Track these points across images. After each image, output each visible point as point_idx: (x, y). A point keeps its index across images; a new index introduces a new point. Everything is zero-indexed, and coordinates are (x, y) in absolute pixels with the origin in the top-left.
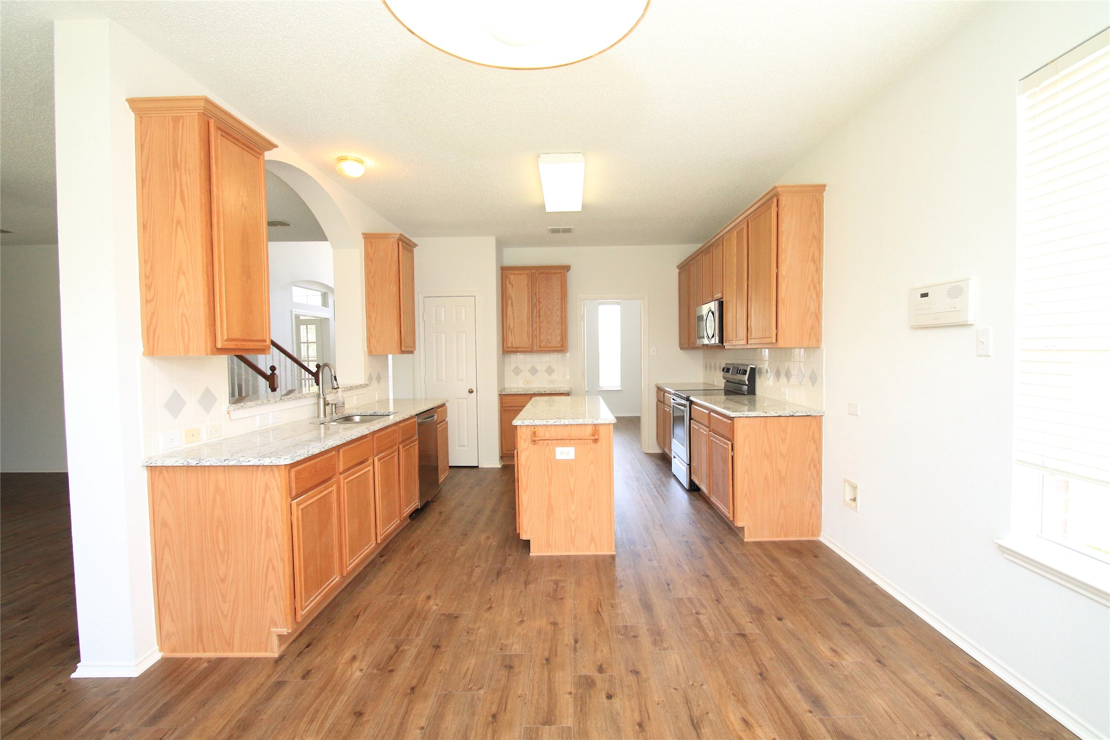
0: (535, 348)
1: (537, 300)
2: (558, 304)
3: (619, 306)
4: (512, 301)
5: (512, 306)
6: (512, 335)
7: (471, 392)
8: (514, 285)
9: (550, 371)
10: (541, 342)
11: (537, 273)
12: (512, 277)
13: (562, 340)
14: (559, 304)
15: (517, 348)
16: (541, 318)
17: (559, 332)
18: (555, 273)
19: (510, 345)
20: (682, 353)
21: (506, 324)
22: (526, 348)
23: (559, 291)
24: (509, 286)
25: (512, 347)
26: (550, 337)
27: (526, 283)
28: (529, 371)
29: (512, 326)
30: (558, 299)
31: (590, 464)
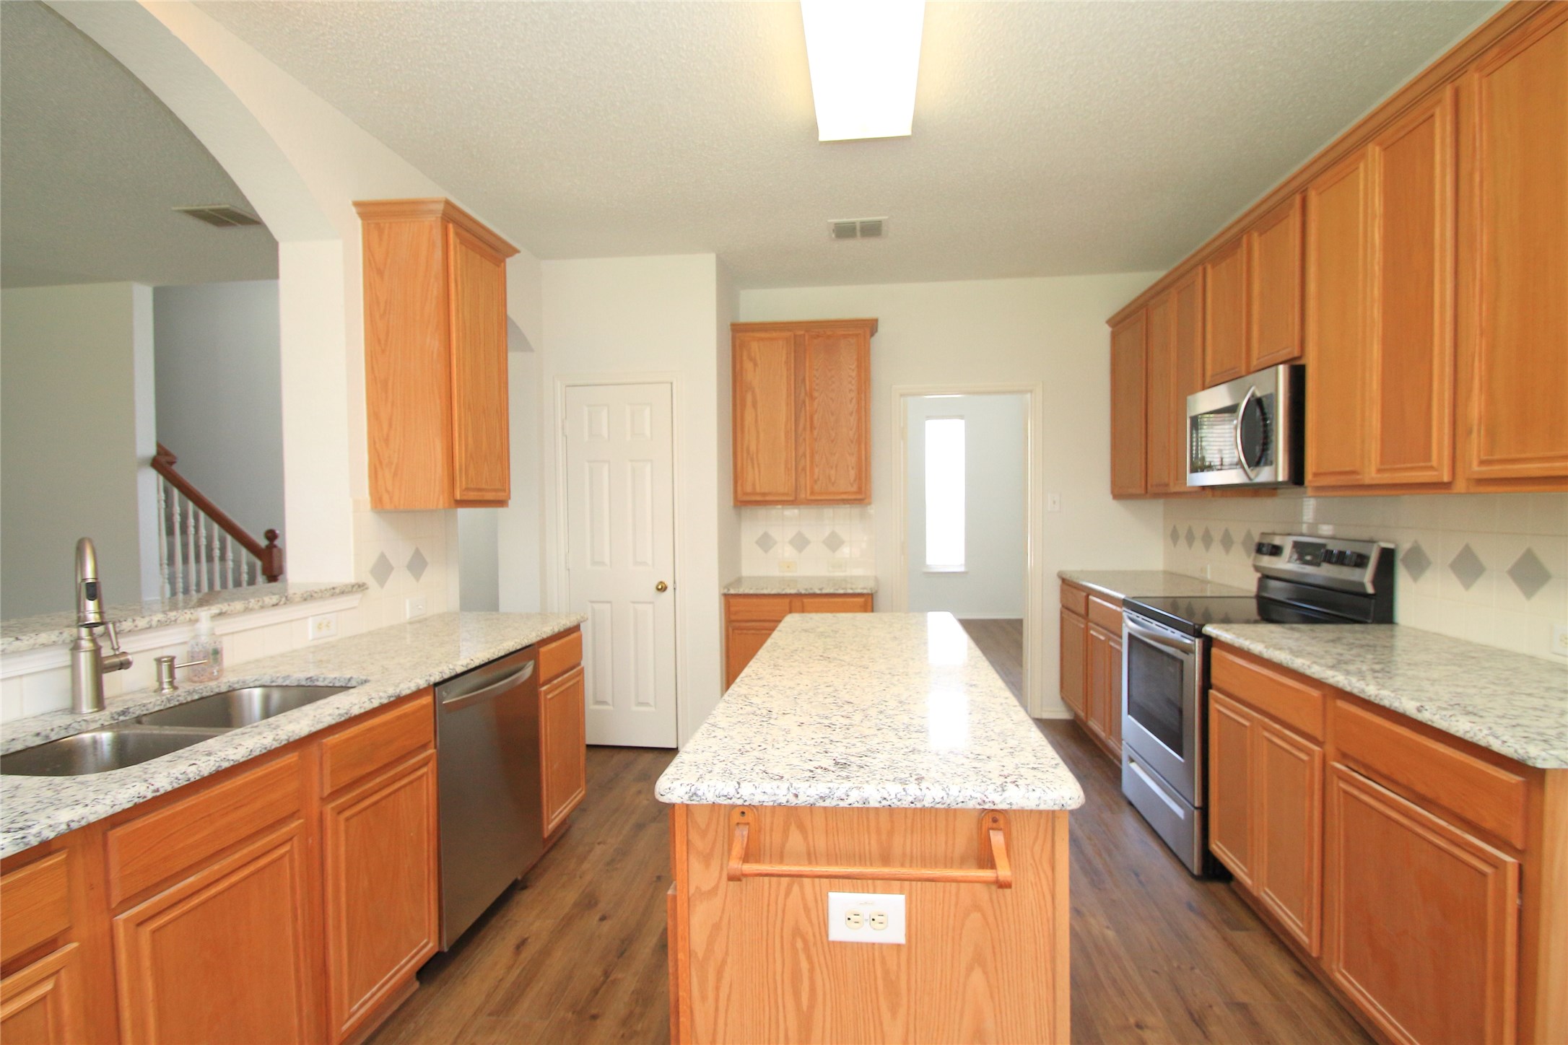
0: (802, 496)
1: (806, 394)
2: (851, 401)
3: (962, 422)
4: (753, 392)
5: (754, 405)
6: (753, 467)
7: (662, 588)
8: (759, 362)
9: (834, 543)
10: (816, 482)
11: (807, 338)
12: (754, 345)
13: (860, 479)
14: (854, 401)
15: (764, 494)
16: (815, 433)
17: (852, 460)
18: (845, 336)
19: (749, 489)
20: (1115, 506)
21: (742, 445)
22: (784, 494)
23: (854, 374)
24: (748, 365)
25: (754, 493)
26: (833, 472)
27: (784, 358)
28: (791, 542)
29: (753, 448)
30: (851, 390)
31: (970, 970)
